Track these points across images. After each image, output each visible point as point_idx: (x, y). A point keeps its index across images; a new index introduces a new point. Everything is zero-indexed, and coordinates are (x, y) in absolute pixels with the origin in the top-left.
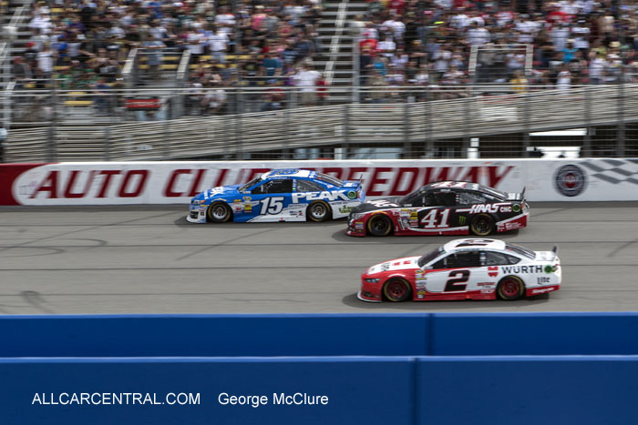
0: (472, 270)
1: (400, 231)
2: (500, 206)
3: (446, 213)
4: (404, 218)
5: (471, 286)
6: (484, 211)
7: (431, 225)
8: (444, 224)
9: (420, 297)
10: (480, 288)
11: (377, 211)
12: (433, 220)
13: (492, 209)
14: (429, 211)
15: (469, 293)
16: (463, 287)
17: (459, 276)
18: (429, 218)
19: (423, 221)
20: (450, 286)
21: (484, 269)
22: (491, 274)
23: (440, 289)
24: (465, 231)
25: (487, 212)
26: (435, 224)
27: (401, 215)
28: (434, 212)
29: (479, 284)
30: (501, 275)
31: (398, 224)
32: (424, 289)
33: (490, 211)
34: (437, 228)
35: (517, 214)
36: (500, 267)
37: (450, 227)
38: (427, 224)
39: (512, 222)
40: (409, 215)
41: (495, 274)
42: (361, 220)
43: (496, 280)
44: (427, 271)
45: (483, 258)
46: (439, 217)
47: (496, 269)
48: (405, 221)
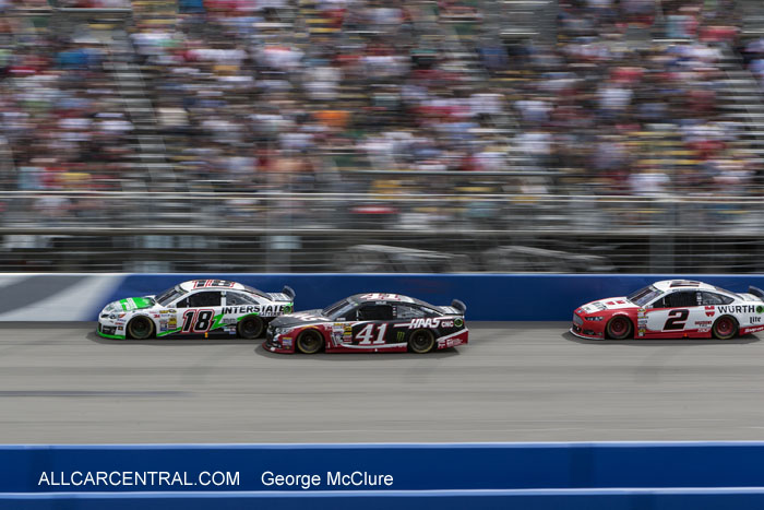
0: (691, 309)
1: (332, 348)
2: (441, 321)
3: (383, 328)
4: (336, 333)
5: (689, 325)
6: (425, 326)
7: (367, 341)
8: (380, 340)
9: (641, 334)
10: (698, 326)
11: (308, 326)
12: (368, 335)
13: (433, 324)
14: (364, 325)
15: (686, 331)
16: (682, 326)
17: (679, 315)
18: (364, 334)
19: (358, 336)
20: (669, 324)
21: (701, 309)
22: (708, 314)
23: (660, 328)
24: (403, 348)
25: (428, 327)
26: (370, 339)
27: (334, 330)
28: (370, 327)
29: (696, 323)
30: (718, 314)
31: (331, 340)
32: (645, 327)
33: (431, 326)
34: (372, 344)
35: (459, 329)
36: (716, 307)
37: (386, 343)
38: (362, 340)
39: (453, 338)
40: (343, 330)
41: (712, 314)
42: (289, 335)
43: (713, 319)
44: (648, 310)
45: (699, 298)
46: (375, 333)
47: (713, 308)
48: (338, 337)
